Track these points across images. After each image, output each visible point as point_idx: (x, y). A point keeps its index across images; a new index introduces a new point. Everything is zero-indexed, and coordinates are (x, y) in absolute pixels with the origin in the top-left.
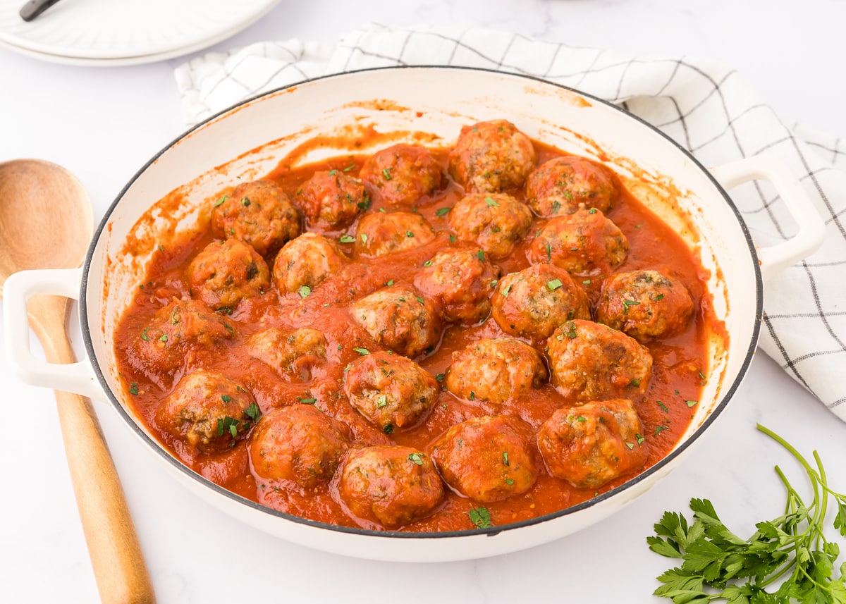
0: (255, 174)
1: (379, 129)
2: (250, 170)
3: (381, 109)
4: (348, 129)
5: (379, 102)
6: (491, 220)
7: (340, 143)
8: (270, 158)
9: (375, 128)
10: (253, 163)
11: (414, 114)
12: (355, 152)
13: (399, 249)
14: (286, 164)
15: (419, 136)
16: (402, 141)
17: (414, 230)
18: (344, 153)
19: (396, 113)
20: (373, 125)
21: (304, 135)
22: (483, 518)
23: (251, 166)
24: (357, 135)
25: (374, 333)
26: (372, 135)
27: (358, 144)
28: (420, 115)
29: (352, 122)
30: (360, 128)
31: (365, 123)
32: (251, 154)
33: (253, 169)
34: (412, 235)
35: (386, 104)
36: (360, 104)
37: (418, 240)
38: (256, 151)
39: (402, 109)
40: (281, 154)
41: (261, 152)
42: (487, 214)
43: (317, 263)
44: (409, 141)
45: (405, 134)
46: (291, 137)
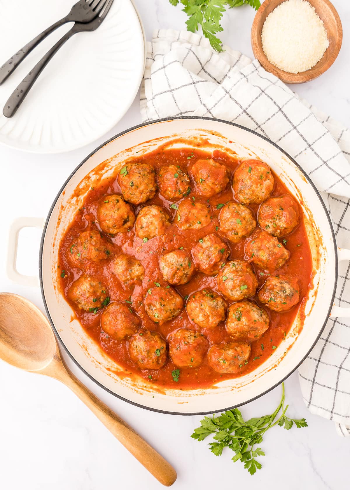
0: (146, 151)
1: (210, 142)
2: (143, 149)
3: (213, 135)
4: (195, 138)
5: (213, 132)
6: (236, 229)
7: (190, 143)
8: (155, 145)
9: (208, 141)
10: (145, 147)
11: (228, 141)
12: (196, 148)
14: (162, 148)
15: (227, 150)
16: (219, 149)
17: (201, 221)
18: (191, 147)
19: (220, 138)
20: (208, 139)
21: (173, 137)
22: (176, 375)
23: (144, 148)
24: (200, 141)
26: (206, 143)
27: (199, 145)
28: (231, 142)
29: (198, 136)
30: (201, 139)
31: (204, 138)
32: (145, 143)
33: (145, 149)
34: (200, 223)
35: (216, 133)
36: (204, 130)
38: (148, 142)
39: (223, 137)
40: (160, 144)
41: (150, 142)
42: (235, 226)
43: (153, 231)
44: (223, 151)
45: (222, 147)
46: (167, 137)
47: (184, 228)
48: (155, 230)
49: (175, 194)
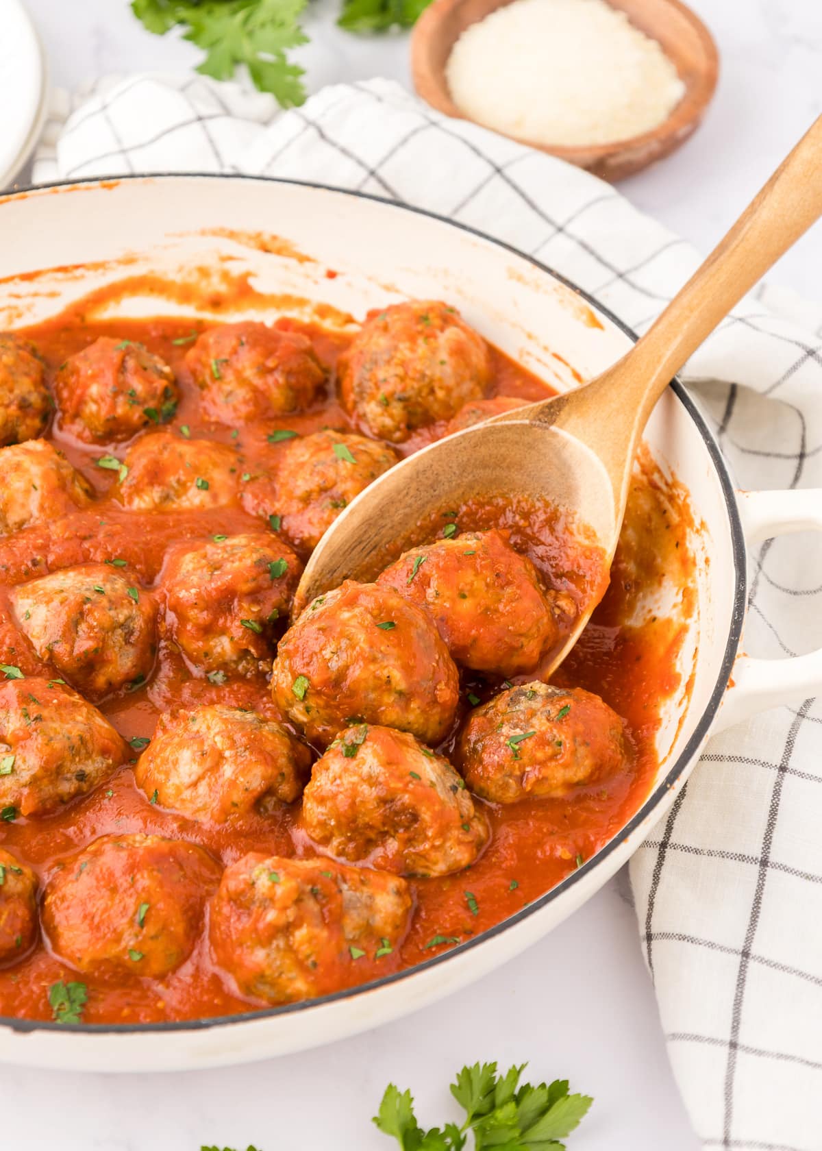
0: (19, 316)
1: (258, 285)
2: (10, 307)
3: (267, 250)
4: (204, 272)
5: (266, 237)
6: (335, 484)
7: (186, 294)
8: (53, 295)
9: (252, 282)
10: (18, 297)
11: (322, 271)
12: (208, 316)
13: (175, 506)
14: (79, 311)
15: (324, 311)
16: (292, 314)
17: (212, 479)
18: (188, 312)
19: (293, 262)
20: (248, 274)
21: (122, 268)
22: (72, 1002)
23: (14, 302)
24: (217, 286)
25: (39, 644)
26: (243, 291)
27: (216, 303)
28: (331, 275)
29: (211, 262)
30: (225, 276)
31: (236, 269)
32: (17, 280)
33: (16, 308)
34: (205, 486)
35: (277, 245)
36: (232, 235)
37: (215, 497)
38: (28, 277)
39: (303, 259)
40: (74, 292)
41: (37, 280)
42: (331, 473)
43: (20, 498)
44: (304, 316)
45: (301, 302)
46: (98, 266)
47: (141, 503)
48: (27, 492)
49: (114, 406)
